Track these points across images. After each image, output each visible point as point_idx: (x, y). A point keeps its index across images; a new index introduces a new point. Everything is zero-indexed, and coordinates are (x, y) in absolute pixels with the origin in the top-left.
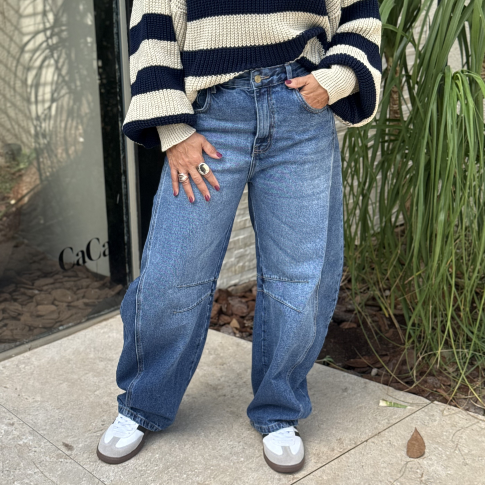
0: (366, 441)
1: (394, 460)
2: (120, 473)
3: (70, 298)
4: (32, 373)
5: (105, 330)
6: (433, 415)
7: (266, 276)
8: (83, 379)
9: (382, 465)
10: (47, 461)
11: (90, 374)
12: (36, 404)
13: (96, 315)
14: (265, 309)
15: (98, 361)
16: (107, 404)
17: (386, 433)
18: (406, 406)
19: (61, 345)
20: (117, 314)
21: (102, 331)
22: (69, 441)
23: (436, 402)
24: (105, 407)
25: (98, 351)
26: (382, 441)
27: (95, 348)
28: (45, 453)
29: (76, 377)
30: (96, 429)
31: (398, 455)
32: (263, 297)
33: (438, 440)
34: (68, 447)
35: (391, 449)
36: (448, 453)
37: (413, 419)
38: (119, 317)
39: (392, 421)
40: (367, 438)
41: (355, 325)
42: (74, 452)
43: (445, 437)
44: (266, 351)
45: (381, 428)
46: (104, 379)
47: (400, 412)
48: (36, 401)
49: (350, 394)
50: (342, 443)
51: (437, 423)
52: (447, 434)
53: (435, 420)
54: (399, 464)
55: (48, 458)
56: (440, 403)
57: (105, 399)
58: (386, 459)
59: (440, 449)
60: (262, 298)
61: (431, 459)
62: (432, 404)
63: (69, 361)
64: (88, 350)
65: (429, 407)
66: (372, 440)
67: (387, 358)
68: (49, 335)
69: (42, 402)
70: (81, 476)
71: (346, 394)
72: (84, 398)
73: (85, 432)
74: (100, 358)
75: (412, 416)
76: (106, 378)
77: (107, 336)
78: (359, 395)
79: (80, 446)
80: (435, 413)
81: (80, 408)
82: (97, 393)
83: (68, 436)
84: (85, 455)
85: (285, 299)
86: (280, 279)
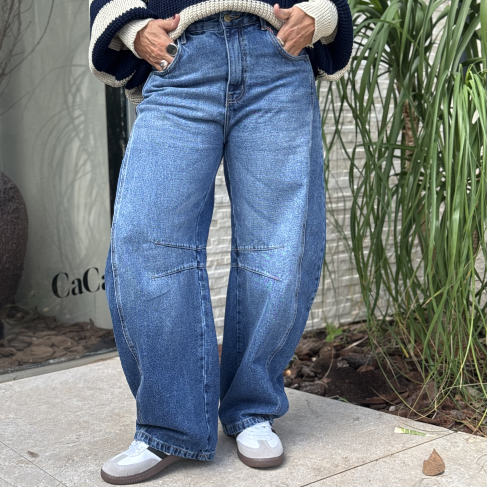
0: (377, 460)
1: (408, 477)
2: (86, 477)
3: (69, 344)
4: (11, 397)
5: (101, 367)
6: (456, 442)
7: (240, 248)
8: (65, 403)
9: (393, 481)
10: (5, 465)
11: (75, 399)
12: (7, 420)
13: (92, 353)
14: (240, 286)
15: (86, 390)
16: (87, 422)
17: (400, 454)
18: (425, 434)
19: (50, 377)
20: (116, 356)
21: (97, 368)
22: (34, 450)
23: (460, 432)
24: (84, 424)
25: (89, 382)
26: (395, 461)
27: (85, 380)
28: (5, 458)
29: (58, 401)
30: (69, 441)
31: (413, 473)
32: (238, 273)
33: (460, 462)
34: (32, 454)
35: (405, 468)
36: (471, 473)
37: (432, 444)
38: (118, 358)
39: (407, 445)
40: (377, 458)
41: (372, 368)
42: (39, 459)
43: (468, 460)
44: (241, 336)
45: (394, 450)
46: (89, 403)
47: (418, 439)
48: (9, 418)
49: (362, 423)
50: (349, 461)
51: (460, 448)
52: (471, 458)
53: (458, 447)
54: (412, 480)
55: (7, 463)
56: (464, 433)
57: (86, 418)
58: (398, 476)
59: (462, 469)
60: (236, 274)
61: (451, 478)
62: (455, 433)
63: (54, 389)
64: (78, 381)
65: (452, 436)
66: (384, 459)
67: (406, 394)
68: (38, 367)
69: (14, 419)
70: (40, 479)
71: (357, 422)
72: (63, 417)
73: (56, 443)
74: (88, 387)
75: (431, 442)
76: (91, 402)
77: (101, 371)
78: (372, 423)
79: (48, 454)
80: (458, 441)
81: (55, 425)
82: (79, 413)
83: (35, 446)
84: (50, 462)
85: (262, 269)
86: (254, 248)
